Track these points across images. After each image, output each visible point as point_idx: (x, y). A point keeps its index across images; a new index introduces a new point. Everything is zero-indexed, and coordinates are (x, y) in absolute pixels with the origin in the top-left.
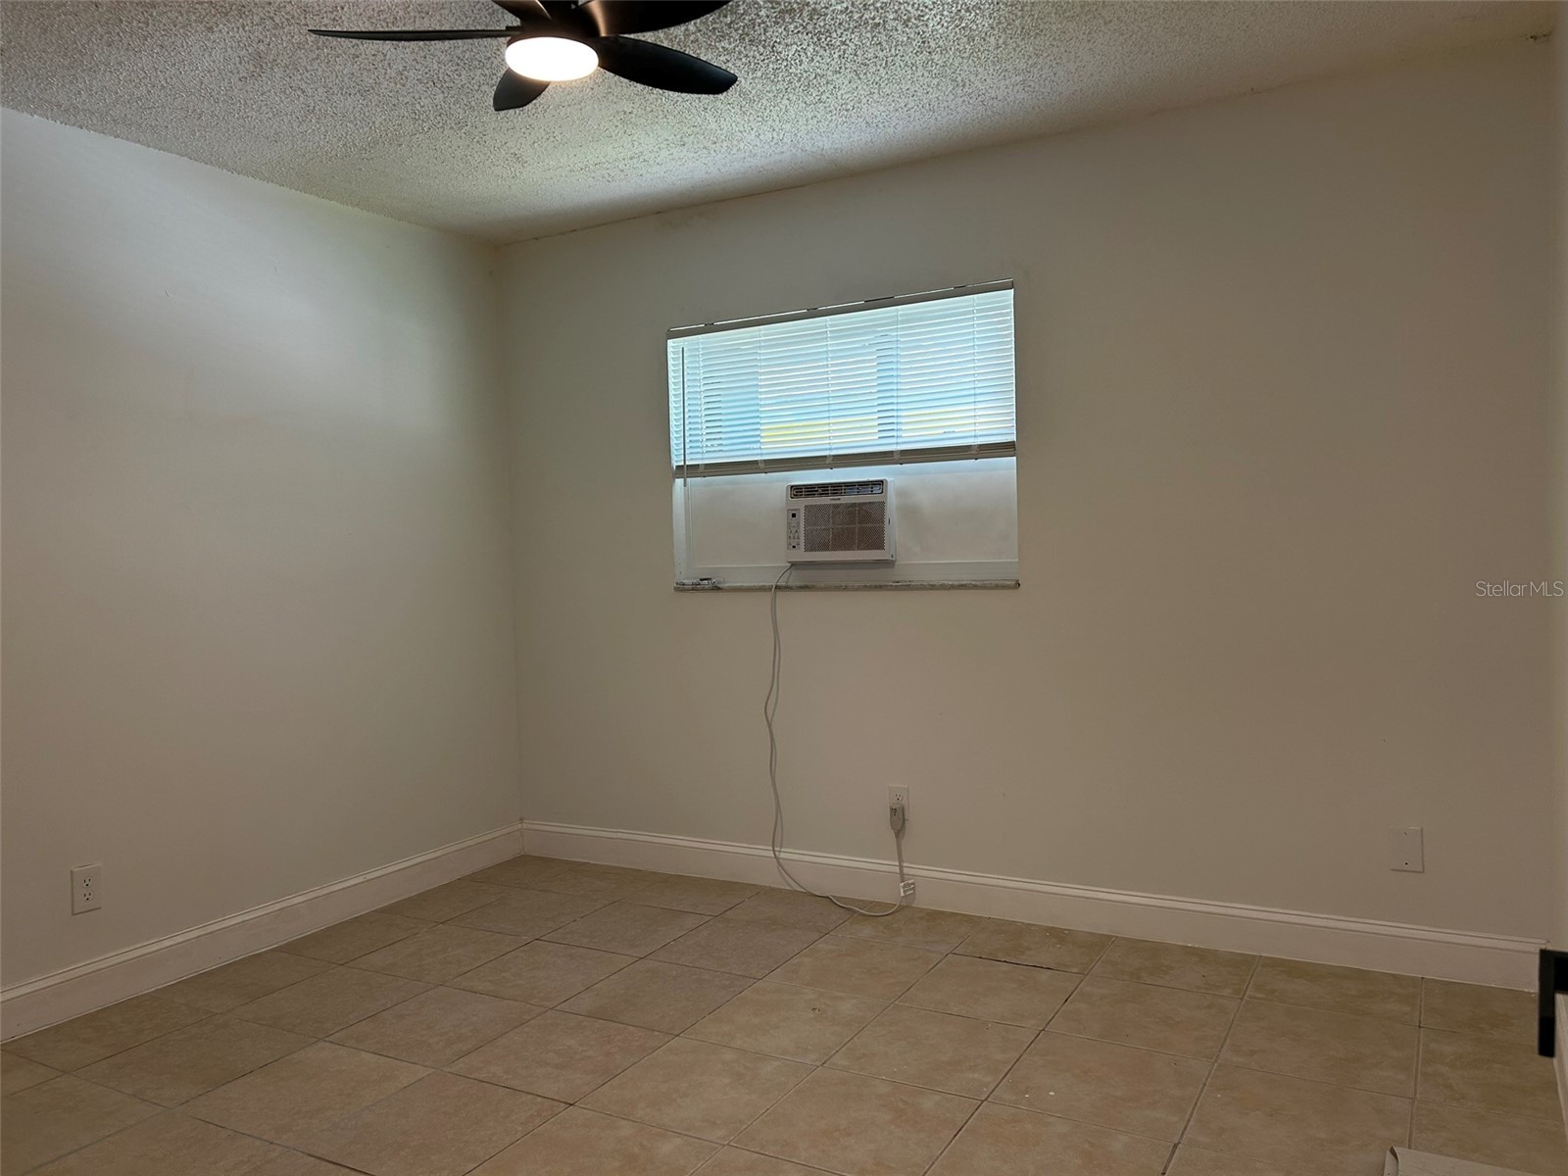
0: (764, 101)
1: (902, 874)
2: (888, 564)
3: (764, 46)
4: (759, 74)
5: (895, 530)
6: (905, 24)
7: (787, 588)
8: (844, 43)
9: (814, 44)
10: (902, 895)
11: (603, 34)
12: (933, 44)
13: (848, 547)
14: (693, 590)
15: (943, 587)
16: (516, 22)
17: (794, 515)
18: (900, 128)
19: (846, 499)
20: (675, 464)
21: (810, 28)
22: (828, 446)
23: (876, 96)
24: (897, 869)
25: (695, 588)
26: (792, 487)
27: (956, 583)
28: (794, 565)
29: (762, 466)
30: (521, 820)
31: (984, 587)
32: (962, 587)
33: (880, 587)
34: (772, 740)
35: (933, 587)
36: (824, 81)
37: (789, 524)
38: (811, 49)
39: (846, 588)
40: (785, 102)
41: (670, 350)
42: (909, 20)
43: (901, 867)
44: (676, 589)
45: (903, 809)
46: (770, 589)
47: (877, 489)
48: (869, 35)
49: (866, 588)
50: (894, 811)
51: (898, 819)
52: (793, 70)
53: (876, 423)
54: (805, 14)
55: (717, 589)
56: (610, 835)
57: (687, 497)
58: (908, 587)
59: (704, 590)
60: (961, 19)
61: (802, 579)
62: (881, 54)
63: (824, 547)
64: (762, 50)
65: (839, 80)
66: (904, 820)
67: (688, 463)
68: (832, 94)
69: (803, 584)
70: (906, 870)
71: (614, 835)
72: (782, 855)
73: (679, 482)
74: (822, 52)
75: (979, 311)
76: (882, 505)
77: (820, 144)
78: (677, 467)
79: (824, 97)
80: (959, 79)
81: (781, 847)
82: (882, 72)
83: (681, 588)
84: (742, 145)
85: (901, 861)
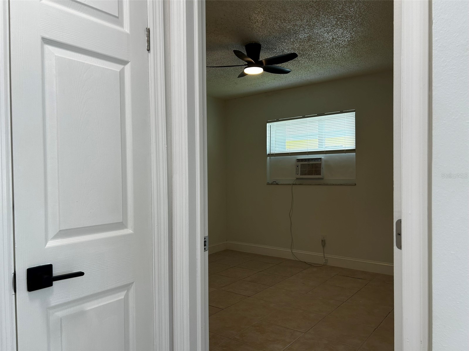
0: (295, 71)
1: (324, 257)
2: (322, 179)
3: (297, 61)
4: (295, 66)
5: (324, 171)
6: (330, 56)
7: (296, 184)
8: (315, 60)
9: (308, 60)
10: (324, 262)
11: (264, 65)
12: (336, 59)
13: (312, 174)
14: (271, 184)
15: (336, 185)
16: (247, 63)
17: (298, 166)
18: (327, 75)
19: (311, 163)
20: (268, 153)
21: (308, 57)
22: (307, 149)
23: (322, 69)
24: (323, 256)
25: (272, 184)
26: (297, 159)
27: (339, 184)
28: (297, 179)
29: (290, 154)
30: (227, 241)
31: (347, 185)
32: (341, 185)
33: (320, 185)
34: (291, 222)
35: (333, 185)
36: (310, 67)
37: (296, 168)
38: (307, 61)
39: (311, 185)
40: (300, 71)
41: (267, 126)
42: (331, 55)
43: (324, 255)
44: (267, 184)
45: (325, 240)
46: (291, 184)
47: (319, 160)
48: (321, 58)
49: (316, 185)
50: (322, 241)
51: (324, 243)
52: (303, 65)
53: (318, 142)
54: (307, 55)
55: (278, 184)
56: (249, 245)
57: (270, 161)
58: (327, 185)
59: (274, 184)
60: (343, 55)
61: (299, 182)
62: (324, 62)
63: (305, 174)
64: (296, 62)
65: (313, 66)
66: (325, 243)
67: (271, 153)
68: (311, 69)
69: (299, 183)
70: (325, 256)
71: (250, 245)
72: (293, 251)
73: (268, 158)
74: (310, 62)
75: (346, 117)
76: (320, 164)
77: (308, 78)
78: (268, 154)
79: (309, 70)
80: (342, 65)
81: (293, 249)
82: (324, 65)
83: (268, 184)
84: (288, 79)
85: (324, 253)
